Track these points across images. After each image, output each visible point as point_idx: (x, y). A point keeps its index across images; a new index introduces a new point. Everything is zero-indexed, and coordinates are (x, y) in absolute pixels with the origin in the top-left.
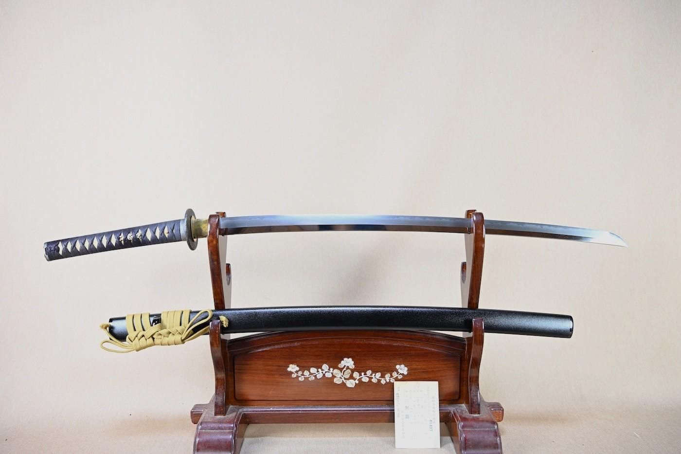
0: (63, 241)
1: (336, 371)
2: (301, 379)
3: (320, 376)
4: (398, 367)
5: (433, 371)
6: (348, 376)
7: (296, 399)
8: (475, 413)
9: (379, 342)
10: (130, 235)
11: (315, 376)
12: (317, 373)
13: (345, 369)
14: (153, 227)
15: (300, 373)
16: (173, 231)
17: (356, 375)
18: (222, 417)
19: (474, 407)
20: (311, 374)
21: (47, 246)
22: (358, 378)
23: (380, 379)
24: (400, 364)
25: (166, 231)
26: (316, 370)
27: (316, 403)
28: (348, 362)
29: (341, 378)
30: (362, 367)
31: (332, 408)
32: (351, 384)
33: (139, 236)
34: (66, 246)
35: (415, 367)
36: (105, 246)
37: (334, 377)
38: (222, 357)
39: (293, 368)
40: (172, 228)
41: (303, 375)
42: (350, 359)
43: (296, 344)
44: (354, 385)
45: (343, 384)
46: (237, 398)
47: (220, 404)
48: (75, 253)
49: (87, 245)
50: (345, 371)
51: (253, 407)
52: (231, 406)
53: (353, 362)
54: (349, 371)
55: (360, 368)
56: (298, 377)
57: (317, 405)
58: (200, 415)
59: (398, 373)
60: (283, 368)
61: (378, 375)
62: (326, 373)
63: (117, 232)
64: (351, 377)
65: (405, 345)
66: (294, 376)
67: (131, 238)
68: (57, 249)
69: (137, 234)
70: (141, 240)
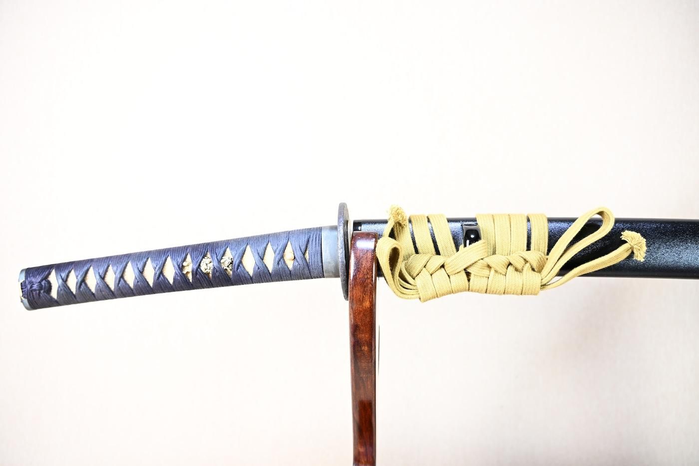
0: (59, 267)
10: (206, 261)
14: (260, 241)
16: (304, 254)
21: (26, 278)
25: (289, 255)
33: (227, 264)
34: (65, 281)
36: (151, 284)
40: (303, 248)
48: (85, 296)
49: (111, 280)
63: (179, 252)
67: (209, 268)
68: (45, 288)
69: (222, 259)
70: (231, 273)
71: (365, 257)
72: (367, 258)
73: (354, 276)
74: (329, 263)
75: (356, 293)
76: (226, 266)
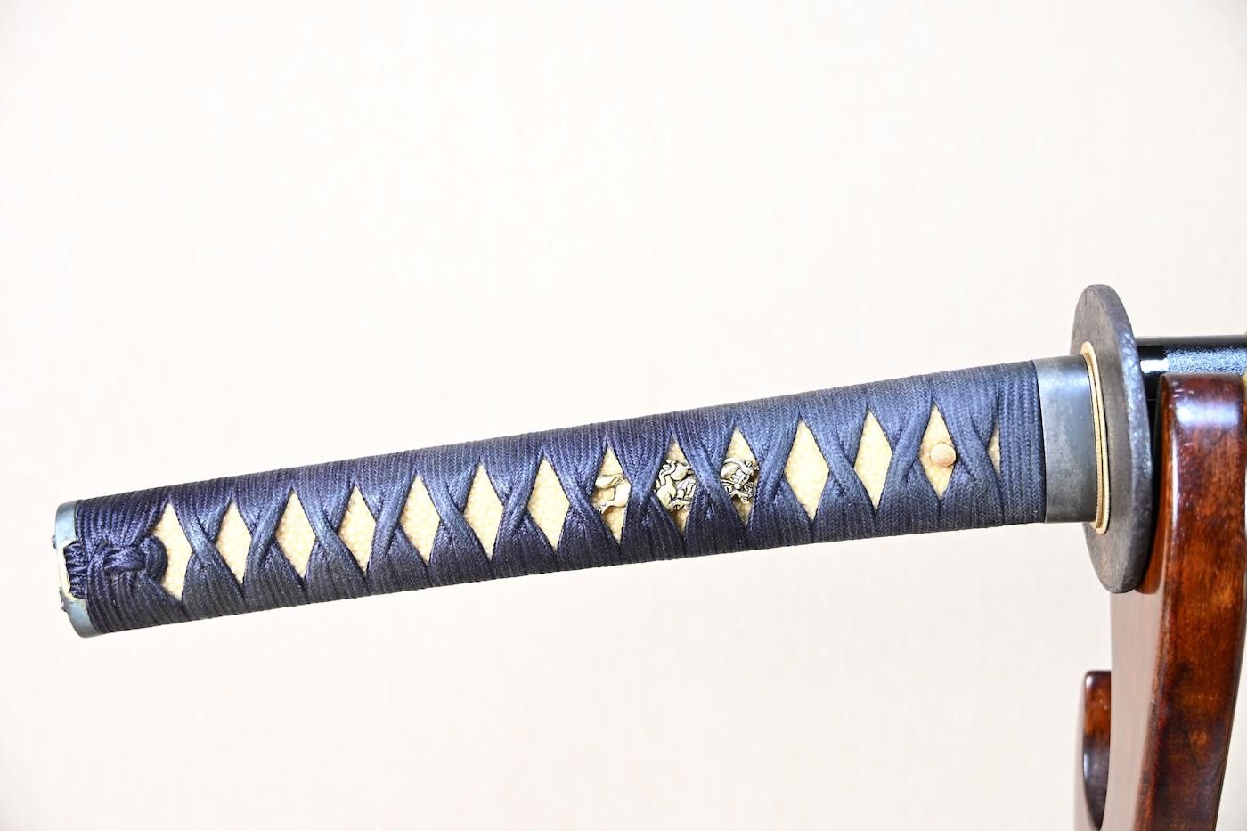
0: (191, 497)
10: (671, 469)
14: (842, 410)
16: (987, 446)
21: (84, 531)
25: (938, 446)
33: (739, 480)
34: (213, 538)
36: (489, 545)
40: (984, 427)
48: (273, 586)
49: (361, 534)
63: (579, 446)
67: (681, 494)
68: (151, 563)
69: (724, 464)
70: (751, 507)
71: (1219, 451)
72: (1224, 453)
73: (1182, 510)
74: (1068, 474)
75: (1190, 563)
76: (737, 486)
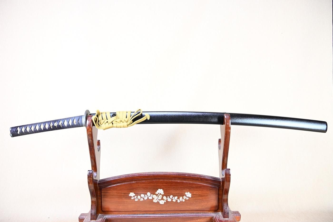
0: (20, 127)
1: (154, 196)
2: (136, 200)
3: (146, 198)
4: (186, 193)
5: (204, 195)
6: (160, 198)
7: (134, 210)
8: (226, 217)
9: (176, 181)
10: (55, 123)
11: (144, 199)
12: (144, 197)
13: (159, 195)
14: (68, 119)
15: (136, 197)
16: (78, 121)
17: (165, 198)
18: (94, 221)
19: (225, 215)
20: (141, 197)
21: (12, 129)
22: (166, 199)
23: (177, 199)
24: (187, 192)
25: (75, 121)
26: (144, 195)
27: (144, 212)
28: (161, 191)
29: (157, 199)
30: (168, 194)
31: (152, 215)
32: (162, 202)
34: (21, 129)
35: (195, 193)
36: (42, 130)
37: (153, 199)
38: (94, 190)
39: (132, 194)
40: (78, 120)
41: (137, 198)
42: (162, 190)
43: (133, 182)
44: (164, 203)
45: (158, 202)
46: (103, 210)
47: (93, 214)
48: (26, 133)
49: (33, 129)
50: (159, 196)
51: (111, 215)
52: (100, 215)
53: (163, 191)
54: (161, 196)
55: (167, 194)
56: (134, 199)
57: (145, 214)
58: (83, 219)
59: (186, 196)
60: (127, 194)
61: (176, 198)
62: (149, 197)
63: (49, 122)
64: (162, 199)
65: (190, 182)
66: (133, 198)
67: (56, 125)
68: (16, 131)
69: (59, 123)
70: (61, 126)
74: (84, 123)
